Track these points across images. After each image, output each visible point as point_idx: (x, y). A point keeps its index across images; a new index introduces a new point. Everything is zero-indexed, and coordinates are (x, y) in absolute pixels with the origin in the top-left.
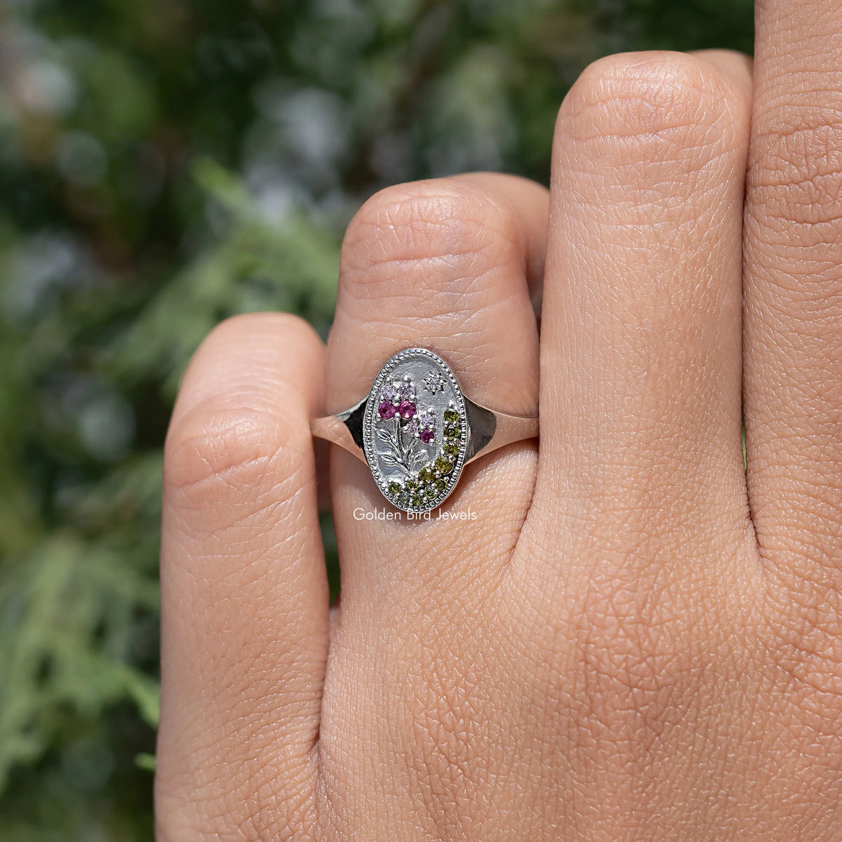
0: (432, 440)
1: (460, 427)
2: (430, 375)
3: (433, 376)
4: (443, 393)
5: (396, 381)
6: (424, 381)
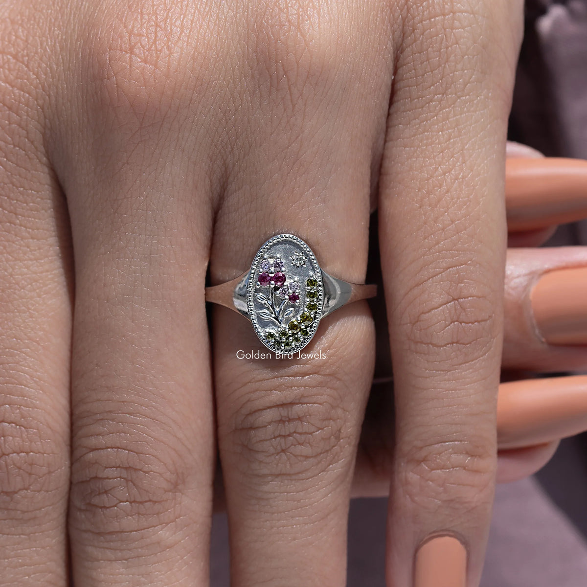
0: (298, 301)
1: (318, 291)
2: (295, 253)
3: (298, 254)
4: (305, 266)
5: (270, 258)
6: (291, 258)
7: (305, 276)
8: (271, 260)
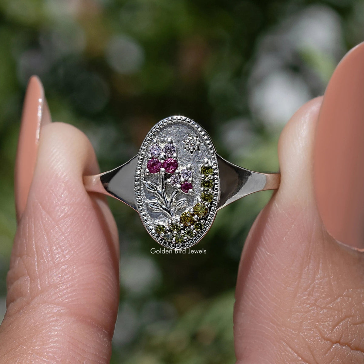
0: (191, 190)
1: (214, 180)
2: (189, 137)
3: (191, 138)
4: (200, 152)
5: (161, 142)
6: (184, 142)
7: (199, 162)
8: (162, 144)
